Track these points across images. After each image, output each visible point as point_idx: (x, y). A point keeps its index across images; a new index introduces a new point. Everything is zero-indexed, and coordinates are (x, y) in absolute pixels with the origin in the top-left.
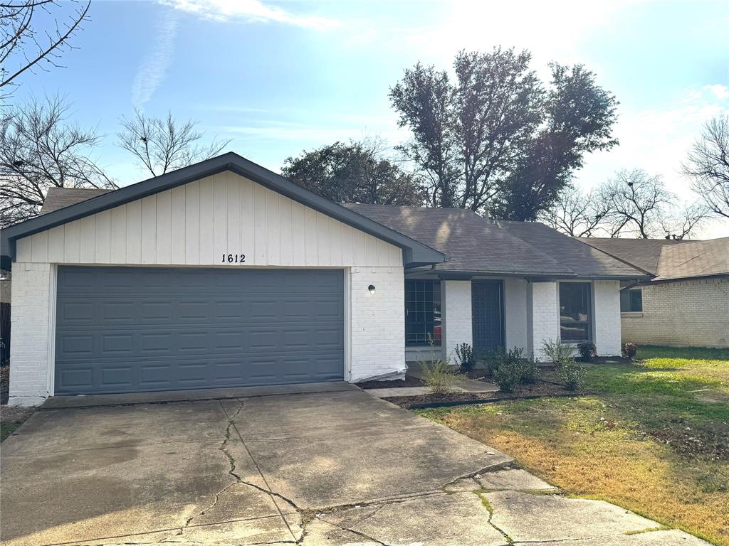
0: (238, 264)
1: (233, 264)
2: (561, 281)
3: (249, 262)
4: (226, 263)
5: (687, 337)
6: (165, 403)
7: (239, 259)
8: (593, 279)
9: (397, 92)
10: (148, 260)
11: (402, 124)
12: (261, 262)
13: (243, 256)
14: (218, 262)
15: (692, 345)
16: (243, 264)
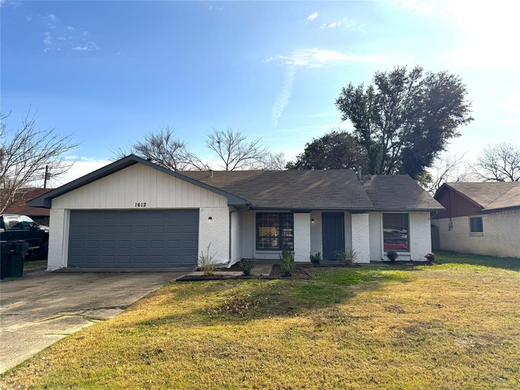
0: (143, 207)
1: (140, 207)
2: (384, 212)
3: (147, 207)
4: (137, 207)
5: (507, 250)
6: (99, 272)
7: (143, 205)
8: (408, 211)
9: (340, 101)
10: (103, 207)
11: (344, 119)
12: (153, 206)
13: (145, 204)
14: (133, 207)
15: (509, 256)
16: (145, 207)
